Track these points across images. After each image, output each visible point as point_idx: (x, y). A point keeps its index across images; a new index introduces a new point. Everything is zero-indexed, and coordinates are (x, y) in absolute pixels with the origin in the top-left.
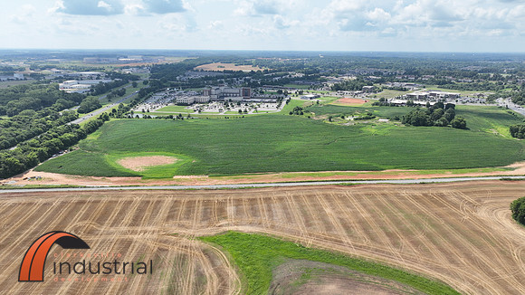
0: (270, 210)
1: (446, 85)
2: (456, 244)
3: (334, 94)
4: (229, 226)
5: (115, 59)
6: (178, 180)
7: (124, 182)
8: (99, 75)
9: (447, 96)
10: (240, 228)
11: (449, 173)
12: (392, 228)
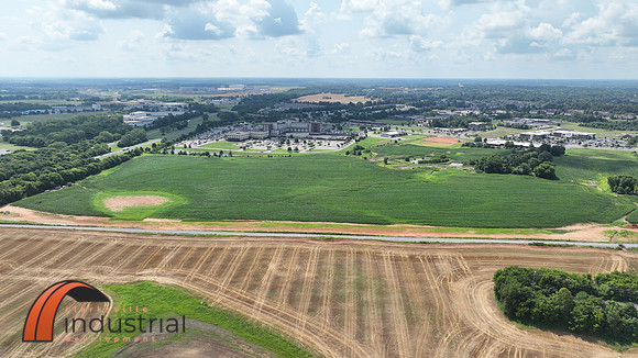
0: (208, 262)
1: (591, 124)
2: (384, 317)
3: (426, 131)
4: (149, 275)
5: (213, 89)
6: (145, 223)
7: (88, 221)
8: (180, 106)
9: (574, 137)
10: (159, 279)
11: (472, 233)
12: (326, 292)
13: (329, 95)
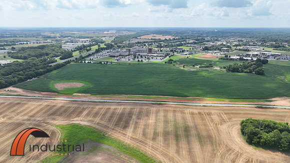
0: (104, 115)
2: (189, 143)
4: (77, 121)
7: (48, 95)
10: (81, 123)
11: (227, 101)
12: (160, 130)
13: (155, 35)
